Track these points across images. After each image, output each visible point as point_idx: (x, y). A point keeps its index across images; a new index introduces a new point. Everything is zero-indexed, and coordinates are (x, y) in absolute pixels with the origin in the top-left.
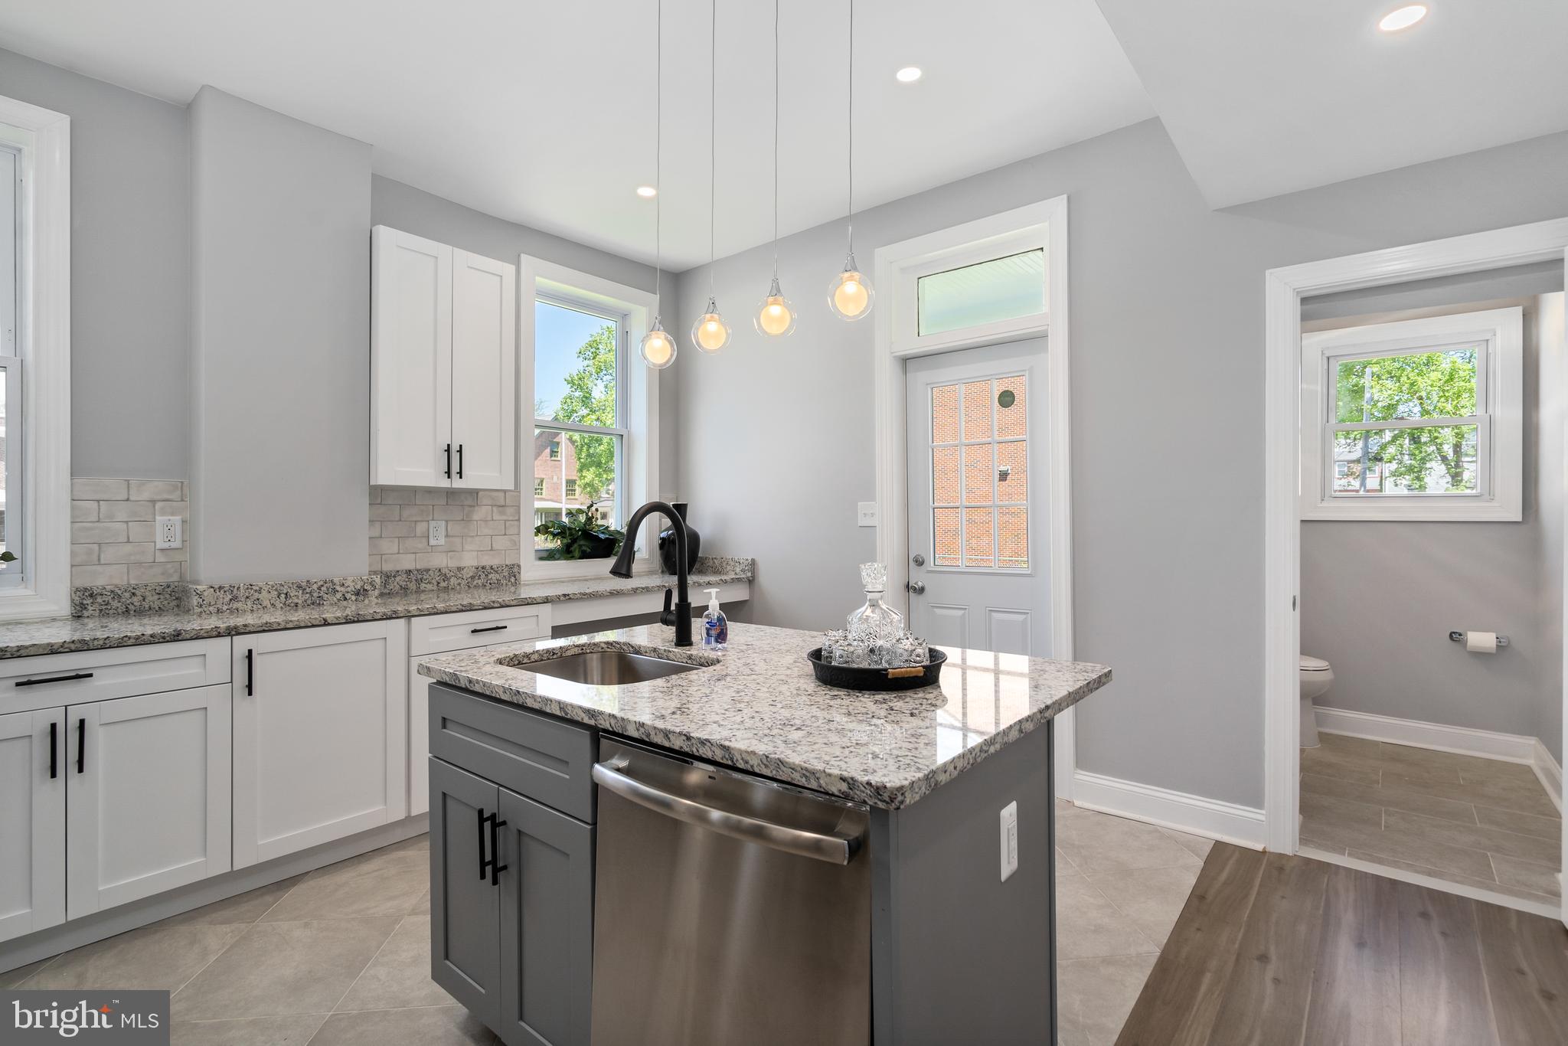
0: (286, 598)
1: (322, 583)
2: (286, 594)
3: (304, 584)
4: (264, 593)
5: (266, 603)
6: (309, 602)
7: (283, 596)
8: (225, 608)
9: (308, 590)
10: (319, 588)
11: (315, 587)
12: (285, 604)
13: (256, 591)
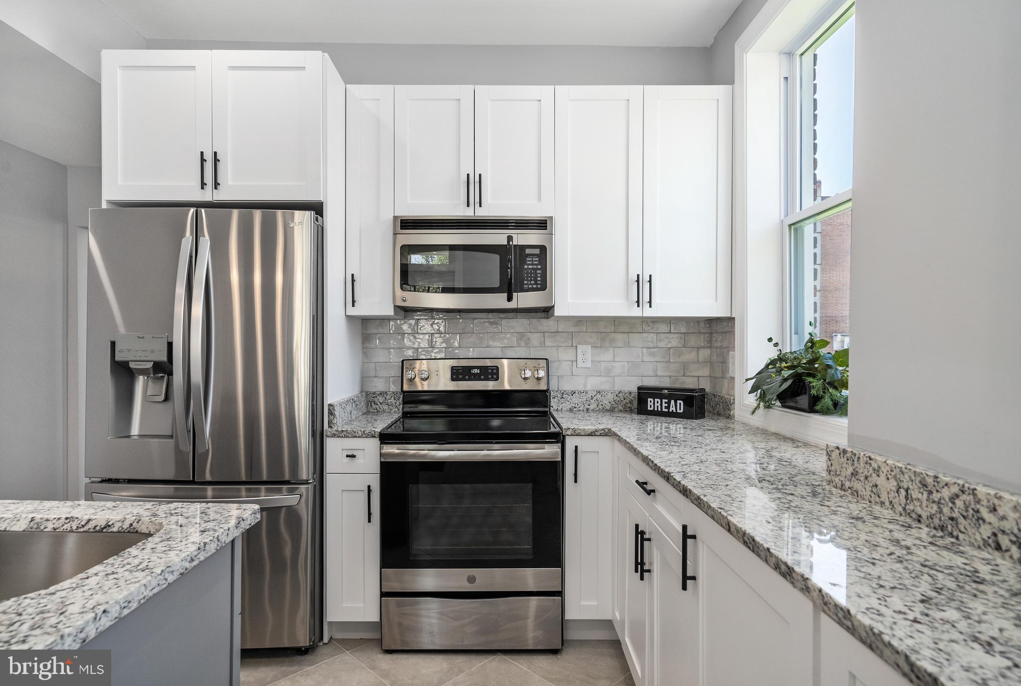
0: (907, 498)
1: (955, 489)
2: (907, 490)
3: (930, 481)
4: (883, 477)
5: (884, 497)
6: (936, 521)
7: (903, 492)
8: (847, 484)
9: (936, 496)
10: (954, 498)
11: (946, 493)
12: (904, 509)
13: (874, 470)
